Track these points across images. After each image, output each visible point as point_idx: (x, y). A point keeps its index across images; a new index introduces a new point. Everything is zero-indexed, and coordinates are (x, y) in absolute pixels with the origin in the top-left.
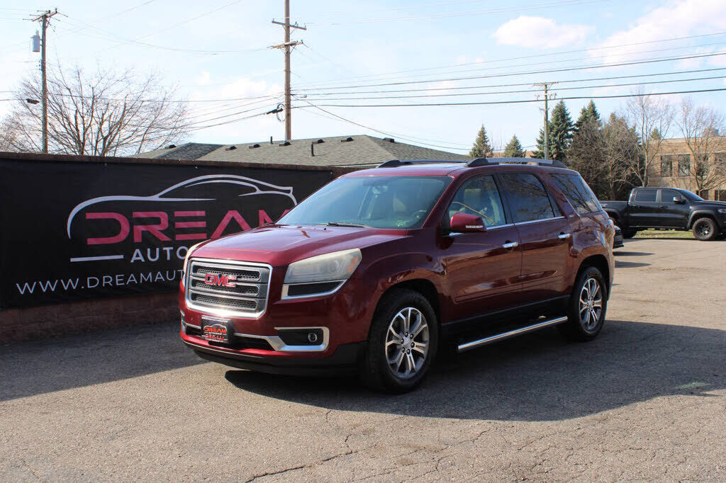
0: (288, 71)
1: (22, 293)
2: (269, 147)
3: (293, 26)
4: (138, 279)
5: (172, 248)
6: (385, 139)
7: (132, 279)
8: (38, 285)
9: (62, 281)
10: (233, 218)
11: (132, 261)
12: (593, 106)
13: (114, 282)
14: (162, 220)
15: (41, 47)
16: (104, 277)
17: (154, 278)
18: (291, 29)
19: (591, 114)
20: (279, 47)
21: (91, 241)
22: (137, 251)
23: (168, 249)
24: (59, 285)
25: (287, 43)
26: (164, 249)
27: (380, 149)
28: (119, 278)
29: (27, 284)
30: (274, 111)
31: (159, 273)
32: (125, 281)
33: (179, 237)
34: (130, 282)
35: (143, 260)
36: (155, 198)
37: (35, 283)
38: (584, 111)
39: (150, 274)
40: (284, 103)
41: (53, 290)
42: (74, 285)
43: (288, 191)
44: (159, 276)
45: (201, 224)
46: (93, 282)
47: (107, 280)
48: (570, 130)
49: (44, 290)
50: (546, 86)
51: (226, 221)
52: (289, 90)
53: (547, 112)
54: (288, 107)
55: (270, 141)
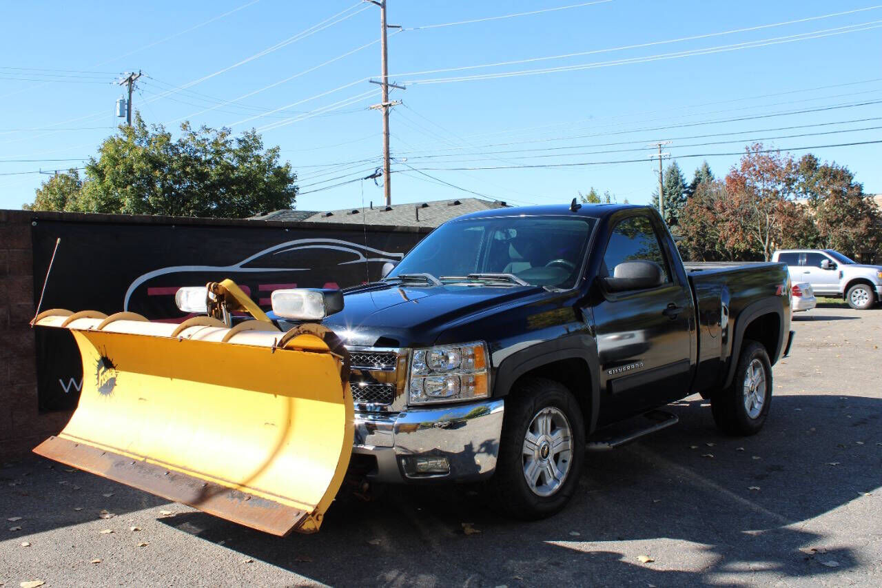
0: (387, 134)
1: (67, 391)
2: (369, 213)
3: (392, 86)
6: (496, 202)
12: (706, 165)
15: (126, 112)
18: (390, 89)
19: (705, 175)
20: (378, 108)
25: (386, 104)
29: (72, 380)
36: (236, 268)
38: (697, 172)
40: (383, 168)
43: (399, 258)
48: (685, 192)
52: (388, 153)
53: (661, 173)
54: (388, 172)
55: (369, 206)
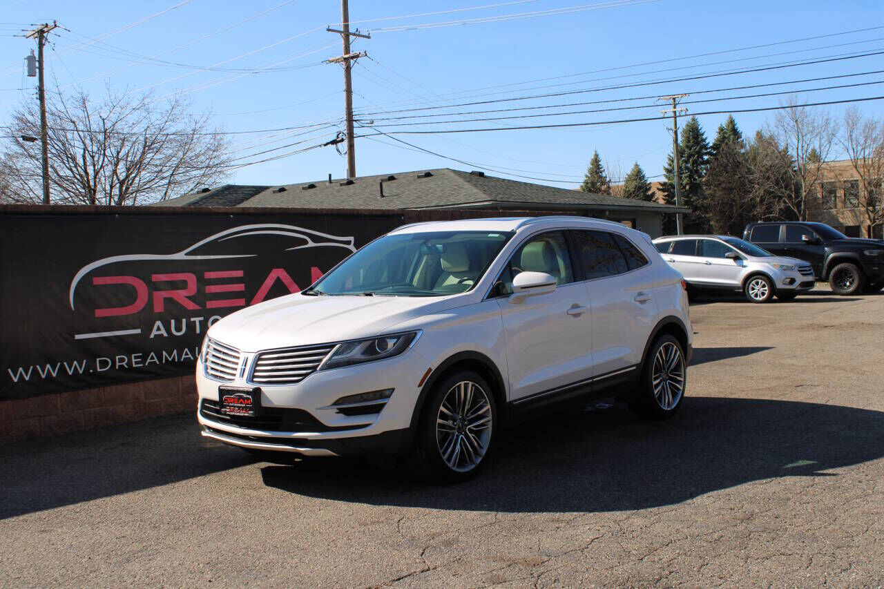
0: (349, 91)
1: (16, 380)
2: (327, 188)
3: (354, 34)
4: (160, 358)
5: (202, 319)
6: (473, 173)
7: (152, 358)
8: (35, 371)
9: (65, 363)
10: (278, 278)
11: (152, 336)
12: (732, 122)
13: (130, 363)
14: (190, 283)
15: (37, 70)
16: (117, 357)
17: (180, 356)
18: (352, 38)
19: (731, 133)
20: (337, 61)
22: (158, 323)
23: (197, 320)
24: (62, 369)
25: (347, 56)
26: (192, 319)
27: (467, 186)
28: (136, 357)
29: (21, 369)
30: (334, 142)
31: (186, 350)
32: (144, 361)
33: (211, 304)
34: (149, 363)
37: (32, 367)
38: (721, 130)
39: (175, 352)
40: (345, 132)
41: (54, 375)
42: (81, 368)
43: (349, 243)
44: (187, 354)
45: (240, 287)
46: (104, 364)
47: (122, 360)
48: (706, 154)
49: (43, 376)
50: (674, 99)
51: (269, 283)
52: (350, 114)
53: (676, 133)
54: (351, 136)
55: (328, 179)
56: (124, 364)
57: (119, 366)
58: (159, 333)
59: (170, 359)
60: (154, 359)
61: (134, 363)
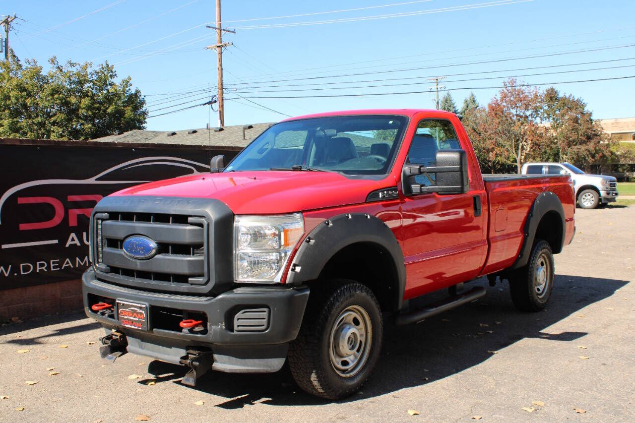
0: (221, 70)
2: (205, 133)
3: (225, 30)
4: (74, 262)
11: (67, 245)
12: (472, 95)
13: (49, 267)
15: (4, 48)
16: (38, 263)
18: (223, 32)
19: (472, 103)
20: (214, 48)
21: (23, 227)
22: (73, 235)
25: (220, 45)
28: (53, 263)
30: (210, 103)
32: (60, 266)
34: (65, 267)
35: (79, 244)
36: (92, 181)
38: (466, 101)
39: (87, 258)
40: (217, 96)
42: (7, 272)
46: (26, 268)
47: (42, 265)
50: (437, 79)
52: (222, 85)
53: (438, 102)
54: (222, 99)
55: (206, 127)
56: (44, 268)
57: (40, 270)
58: (73, 243)
59: (82, 264)
60: (69, 264)
61: (52, 267)
